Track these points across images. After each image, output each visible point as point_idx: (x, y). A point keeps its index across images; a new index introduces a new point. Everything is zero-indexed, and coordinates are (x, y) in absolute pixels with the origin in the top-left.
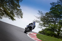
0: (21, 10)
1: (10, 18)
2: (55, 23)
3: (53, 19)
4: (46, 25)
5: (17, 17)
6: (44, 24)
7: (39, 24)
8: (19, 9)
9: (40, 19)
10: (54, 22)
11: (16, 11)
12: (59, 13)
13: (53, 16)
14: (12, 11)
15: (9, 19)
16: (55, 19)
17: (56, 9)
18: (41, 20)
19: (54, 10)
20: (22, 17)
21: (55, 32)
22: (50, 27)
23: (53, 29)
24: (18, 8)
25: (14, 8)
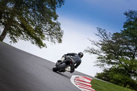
0: (58, 24)
1: (34, 41)
2: (134, 57)
4: (113, 61)
5: (50, 39)
6: (109, 58)
7: (98, 58)
8: (55, 22)
9: (101, 46)
10: (132, 55)
11: (48, 26)
13: (130, 41)
14: (41, 26)
15: (33, 43)
16: (133, 48)
18: (103, 49)
19: (133, 29)
20: (60, 41)
21: (133, 78)
22: (123, 66)
23: (127, 71)
24: (53, 20)
25: (43, 19)
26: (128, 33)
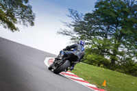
0: (30, 7)
1: (6, 25)
2: (106, 37)
3: (101, 28)
4: (86, 41)
5: (22, 22)
6: (82, 38)
7: (72, 39)
8: (27, 5)
9: (73, 28)
10: (104, 35)
11: (19, 10)
12: (115, 13)
13: (102, 21)
15: (5, 27)
16: (105, 28)
17: (108, 5)
18: (76, 30)
19: (105, 8)
20: (32, 24)
21: (106, 57)
22: (96, 45)
23: (101, 51)
24: (24, 3)
25: (14, 3)
26: (99, 12)
